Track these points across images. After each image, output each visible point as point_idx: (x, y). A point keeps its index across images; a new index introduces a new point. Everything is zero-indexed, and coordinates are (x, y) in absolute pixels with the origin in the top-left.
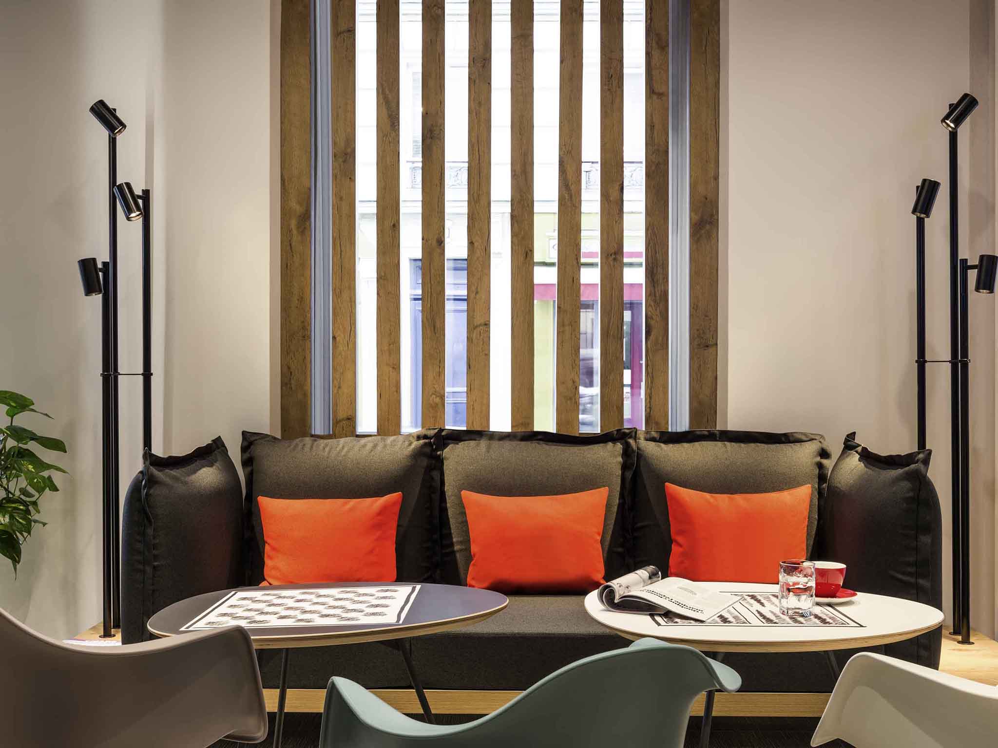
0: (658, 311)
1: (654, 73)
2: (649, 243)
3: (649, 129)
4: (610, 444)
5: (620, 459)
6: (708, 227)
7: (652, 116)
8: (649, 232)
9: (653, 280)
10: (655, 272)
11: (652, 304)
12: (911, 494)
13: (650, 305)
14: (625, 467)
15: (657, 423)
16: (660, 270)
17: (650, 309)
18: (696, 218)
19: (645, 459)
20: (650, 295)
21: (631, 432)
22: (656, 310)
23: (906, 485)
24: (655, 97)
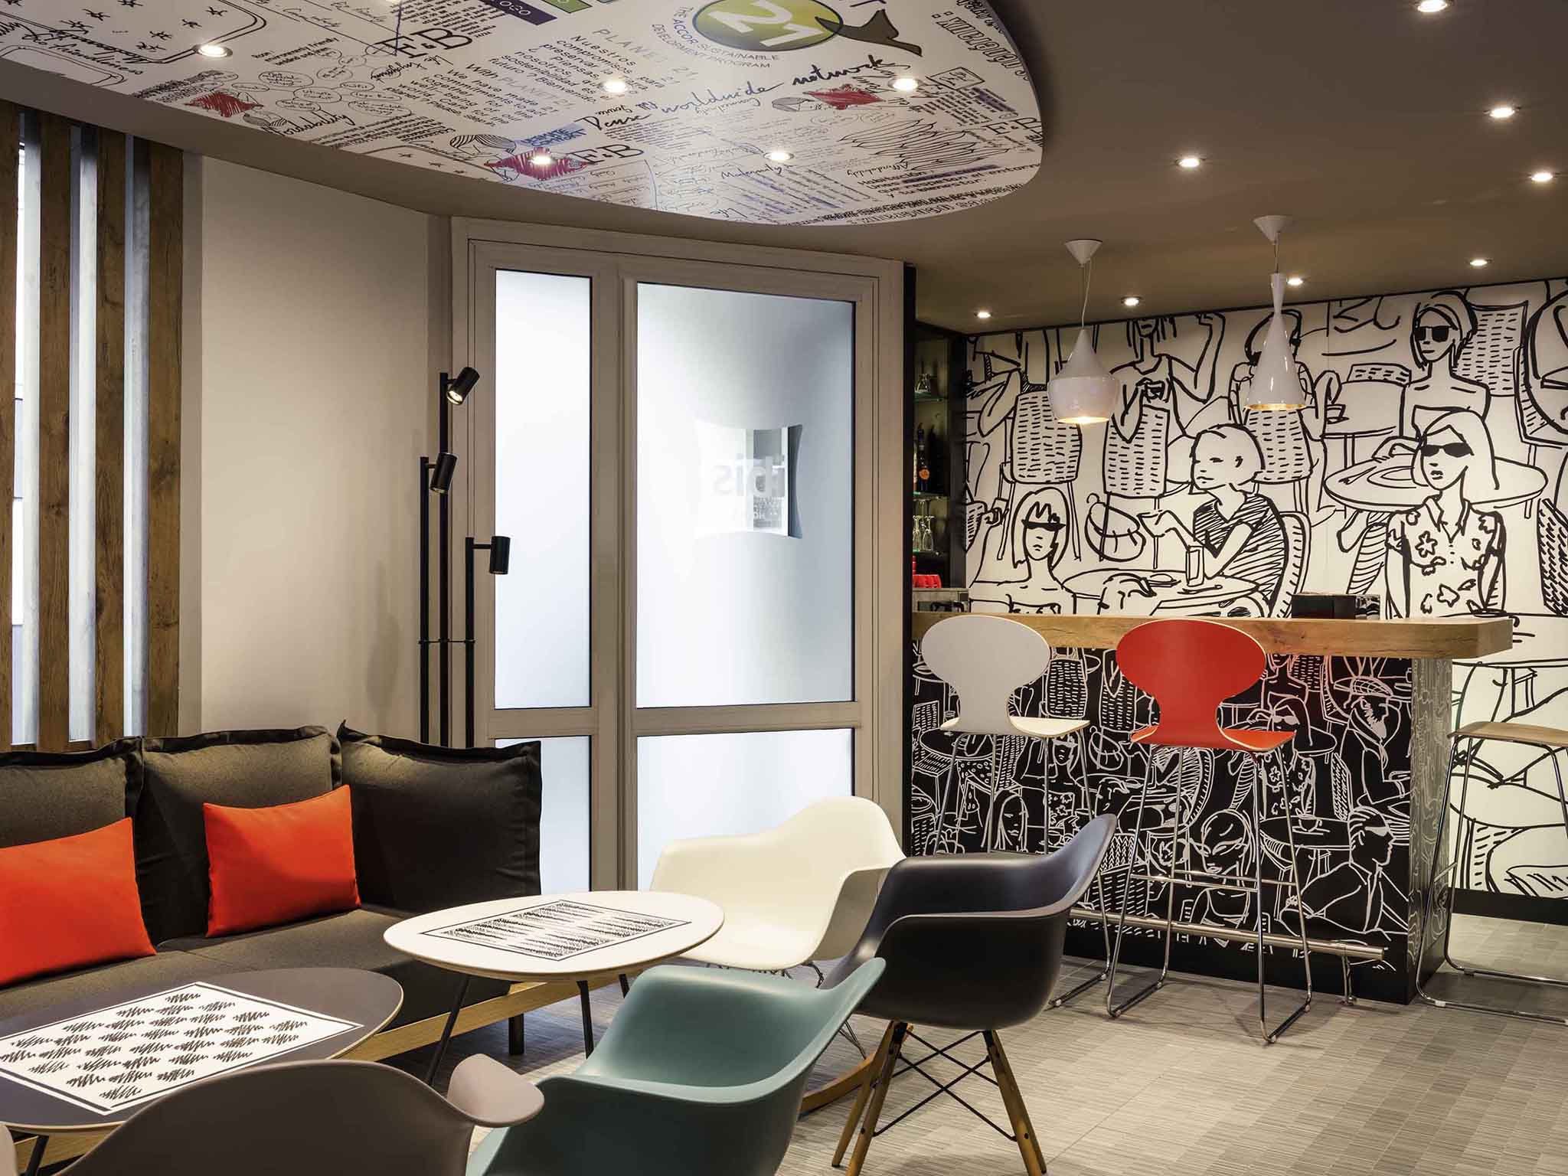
0: (111, 580)
1: (108, 274)
2: (100, 495)
3: (100, 345)
4: (110, 761)
5: (124, 779)
6: (168, 477)
7: (104, 329)
8: (101, 479)
9: (105, 542)
10: (107, 531)
11: (104, 572)
12: (520, 788)
13: (102, 574)
14: (129, 788)
15: (109, 725)
16: (113, 528)
17: (101, 578)
18: (155, 466)
19: (156, 777)
20: (102, 560)
21: (135, 744)
22: (108, 579)
23: (511, 779)
24: (108, 306)
